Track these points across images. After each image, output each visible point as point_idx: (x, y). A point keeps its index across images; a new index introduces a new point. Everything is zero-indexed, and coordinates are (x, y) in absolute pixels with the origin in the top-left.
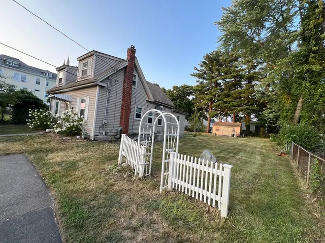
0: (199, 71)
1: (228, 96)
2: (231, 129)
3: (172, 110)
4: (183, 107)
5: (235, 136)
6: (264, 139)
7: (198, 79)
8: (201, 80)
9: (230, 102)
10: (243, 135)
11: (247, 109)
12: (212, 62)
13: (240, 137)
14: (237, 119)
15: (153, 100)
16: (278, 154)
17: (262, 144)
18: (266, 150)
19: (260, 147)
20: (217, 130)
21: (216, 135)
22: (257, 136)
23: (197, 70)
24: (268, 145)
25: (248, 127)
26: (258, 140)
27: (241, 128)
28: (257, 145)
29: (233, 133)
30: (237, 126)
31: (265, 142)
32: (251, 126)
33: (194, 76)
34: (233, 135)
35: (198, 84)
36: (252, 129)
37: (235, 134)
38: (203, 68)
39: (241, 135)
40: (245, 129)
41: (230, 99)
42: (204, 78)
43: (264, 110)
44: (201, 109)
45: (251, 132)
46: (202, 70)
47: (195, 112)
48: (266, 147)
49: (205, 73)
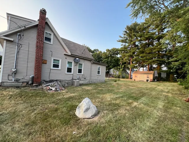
0: (123, 38)
1: (143, 52)
2: (146, 76)
3: (92, 62)
4: (113, 62)
5: (149, 81)
6: (173, 84)
7: (122, 44)
8: (124, 44)
9: (144, 56)
10: (156, 80)
11: (157, 60)
12: (131, 30)
13: (153, 82)
14: (151, 69)
15: (70, 54)
16: (185, 99)
17: (170, 88)
18: (172, 94)
19: (167, 91)
20: (136, 77)
21: (135, 80)
22: (167, 81)
23: (121, 37)
24: (176, 88)
25: (160, 74)
26: (168, 84)
27: (154, 75)
28: (164, 89)
29: (148, 79)
30: (151, 74)
31: (174, 86)
32: (162, 73)
33: (119, 41)
34: (147, 81)
35: (122, 46)
36: (164, 75)
37: (149, 80)
38: (125, 36)
39: (154, 80)
40: (157, 76)
41: (144, 55)
42: (126, 42)
43: (170, 59)
44: (125, 63)
45: (162, 78)
46: (125, 37)
47: (121, 65)
48: (174, 91)
49: (127, 39)
